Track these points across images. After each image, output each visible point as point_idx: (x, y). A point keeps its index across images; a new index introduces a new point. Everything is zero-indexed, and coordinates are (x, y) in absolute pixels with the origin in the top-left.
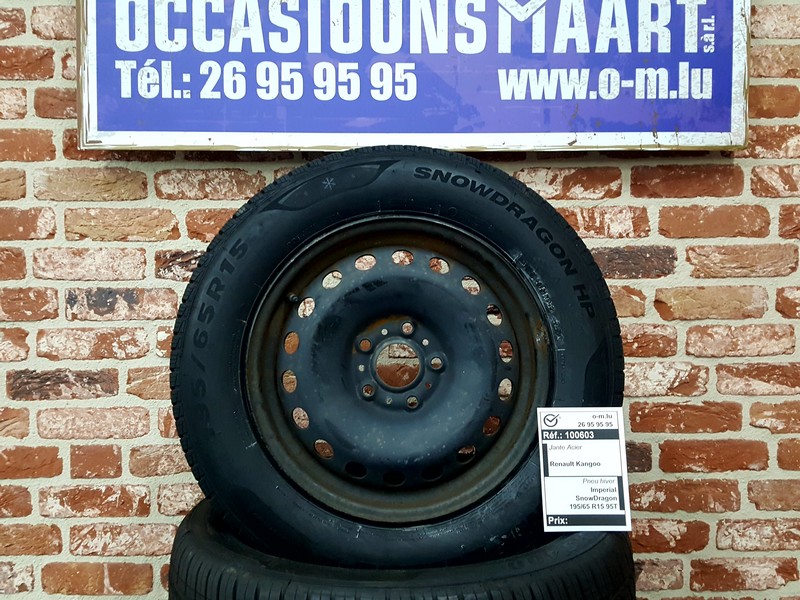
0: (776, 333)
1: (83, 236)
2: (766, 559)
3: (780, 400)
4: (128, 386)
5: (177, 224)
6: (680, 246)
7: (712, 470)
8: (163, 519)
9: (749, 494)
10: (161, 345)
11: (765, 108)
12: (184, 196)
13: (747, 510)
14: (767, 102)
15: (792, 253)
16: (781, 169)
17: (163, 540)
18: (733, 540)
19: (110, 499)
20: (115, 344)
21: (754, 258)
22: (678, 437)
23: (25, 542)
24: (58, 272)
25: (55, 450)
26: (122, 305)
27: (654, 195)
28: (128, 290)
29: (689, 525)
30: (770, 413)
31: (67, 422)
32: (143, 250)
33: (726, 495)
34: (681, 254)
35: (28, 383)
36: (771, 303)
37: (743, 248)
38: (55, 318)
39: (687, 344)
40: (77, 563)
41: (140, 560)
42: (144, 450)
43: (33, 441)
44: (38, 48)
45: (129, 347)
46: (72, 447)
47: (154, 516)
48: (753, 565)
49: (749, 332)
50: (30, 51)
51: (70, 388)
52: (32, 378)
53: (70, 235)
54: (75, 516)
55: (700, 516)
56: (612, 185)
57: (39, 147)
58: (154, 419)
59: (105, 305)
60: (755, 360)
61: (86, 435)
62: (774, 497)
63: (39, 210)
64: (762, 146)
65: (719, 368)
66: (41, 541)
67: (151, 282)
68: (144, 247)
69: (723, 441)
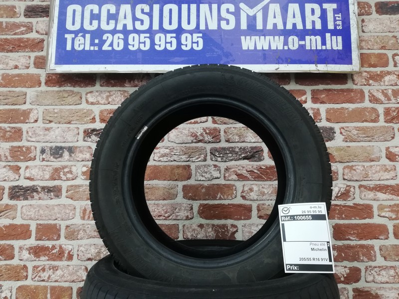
0: (387, 169)
1: (51, 122)
2: (392, 288)
3: (392, 203)
4: (67, 194)
5: (95, 116)
6: (337, 127)
7: (361, 239)
8: (79, 262)
9: (380, 252)
10: (84, 173)
11: (372, 63)
12: (98, 103)
13: (380, 261)
14: (373, 60)
15: (392, 130)
16: (382, 90)
17: (78, 274)
18: (374, 277)
19: (53, 252)
20: (61, 173)
21: (373, 133)
22: (342, 222)
23: (9, 274)
24: (38, 138)
25: (28, 226)
26: (66, 154)
27: (322, 102)
28: (70, 147)
29: (350, 268)
30: (387, 210)
31: (35, 212)
32: (78, 128)
33: (368, 252)
34: (337, 131)
35: (18, 192)
36: (384, 154)
37: (367, 128)
38: (34, 160)
39: (343, 174)
40: (34, 286)
41: (66, 285)
42: (72, 226)
43: (18, 221)
44: (37, 38)
45: (68, 174)
46: (37, 224)
47: (75, 261)
48: (386, 291)
49: (373, 168)
50: (34, 40)
51: (38, 194)
52: (21, 189)
53: (45, 121)
54: (35, 260)
55: (356, 264)
56: (302, 97)
57: (34, 82)
58: (78, 210)
59: (58, 154)
60: (378, 183)
61: (44, 218)
62: (394, 254)
63: (31, 109)
64: (373, 80)
65: (360, 186)
66: (17, 273)
67: (81, 143)
68: (78, 127)
69: (365, 224)
